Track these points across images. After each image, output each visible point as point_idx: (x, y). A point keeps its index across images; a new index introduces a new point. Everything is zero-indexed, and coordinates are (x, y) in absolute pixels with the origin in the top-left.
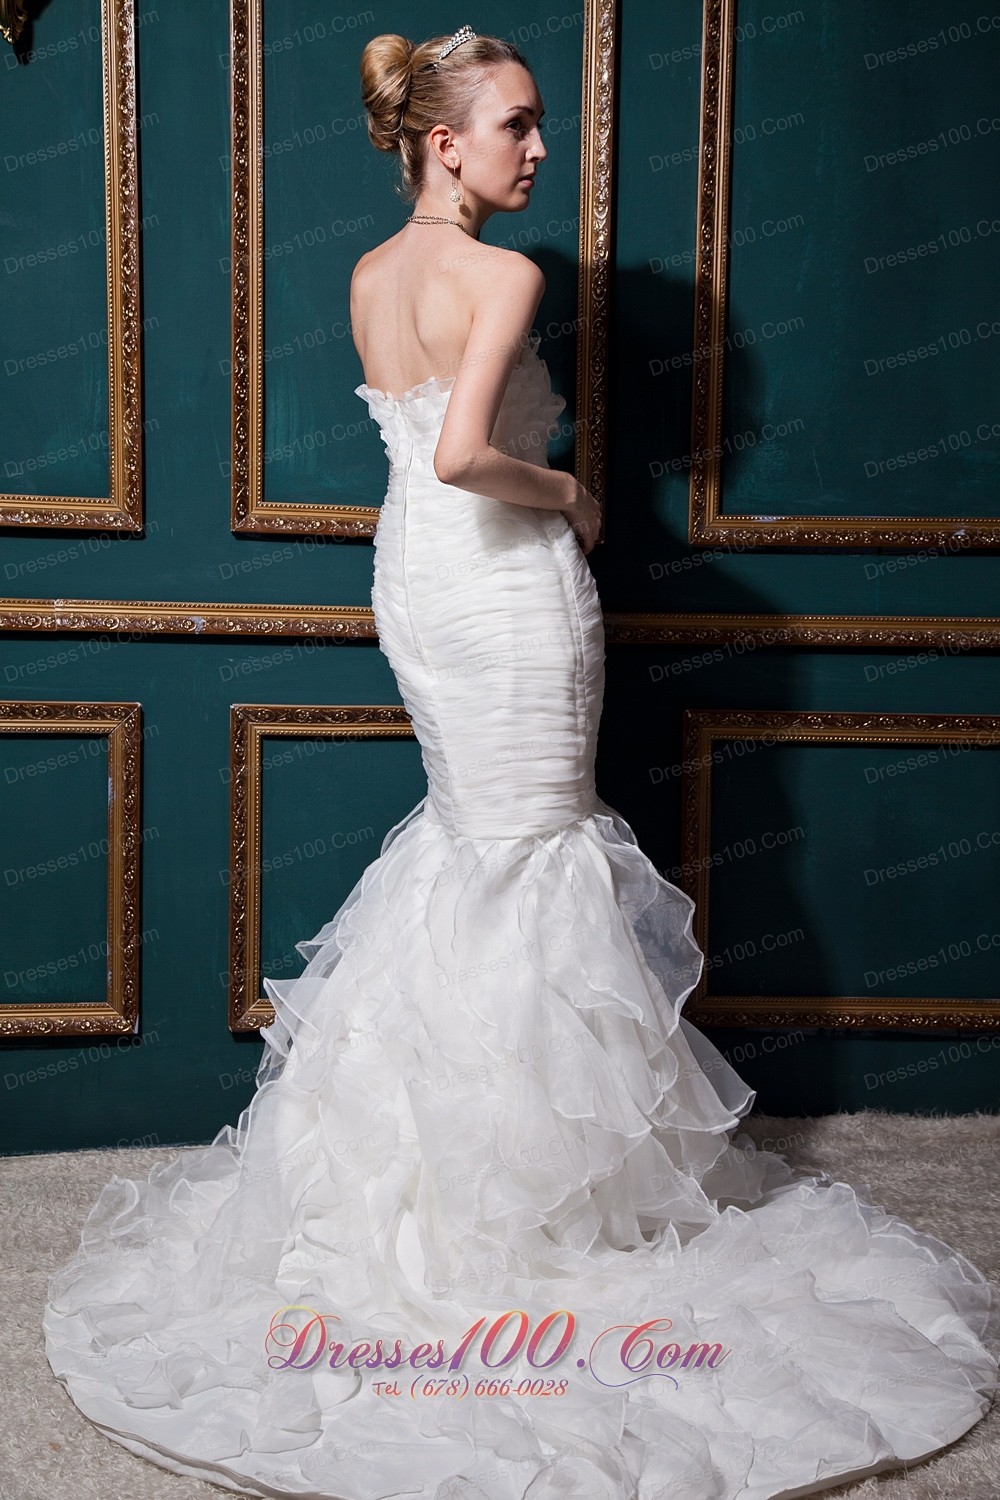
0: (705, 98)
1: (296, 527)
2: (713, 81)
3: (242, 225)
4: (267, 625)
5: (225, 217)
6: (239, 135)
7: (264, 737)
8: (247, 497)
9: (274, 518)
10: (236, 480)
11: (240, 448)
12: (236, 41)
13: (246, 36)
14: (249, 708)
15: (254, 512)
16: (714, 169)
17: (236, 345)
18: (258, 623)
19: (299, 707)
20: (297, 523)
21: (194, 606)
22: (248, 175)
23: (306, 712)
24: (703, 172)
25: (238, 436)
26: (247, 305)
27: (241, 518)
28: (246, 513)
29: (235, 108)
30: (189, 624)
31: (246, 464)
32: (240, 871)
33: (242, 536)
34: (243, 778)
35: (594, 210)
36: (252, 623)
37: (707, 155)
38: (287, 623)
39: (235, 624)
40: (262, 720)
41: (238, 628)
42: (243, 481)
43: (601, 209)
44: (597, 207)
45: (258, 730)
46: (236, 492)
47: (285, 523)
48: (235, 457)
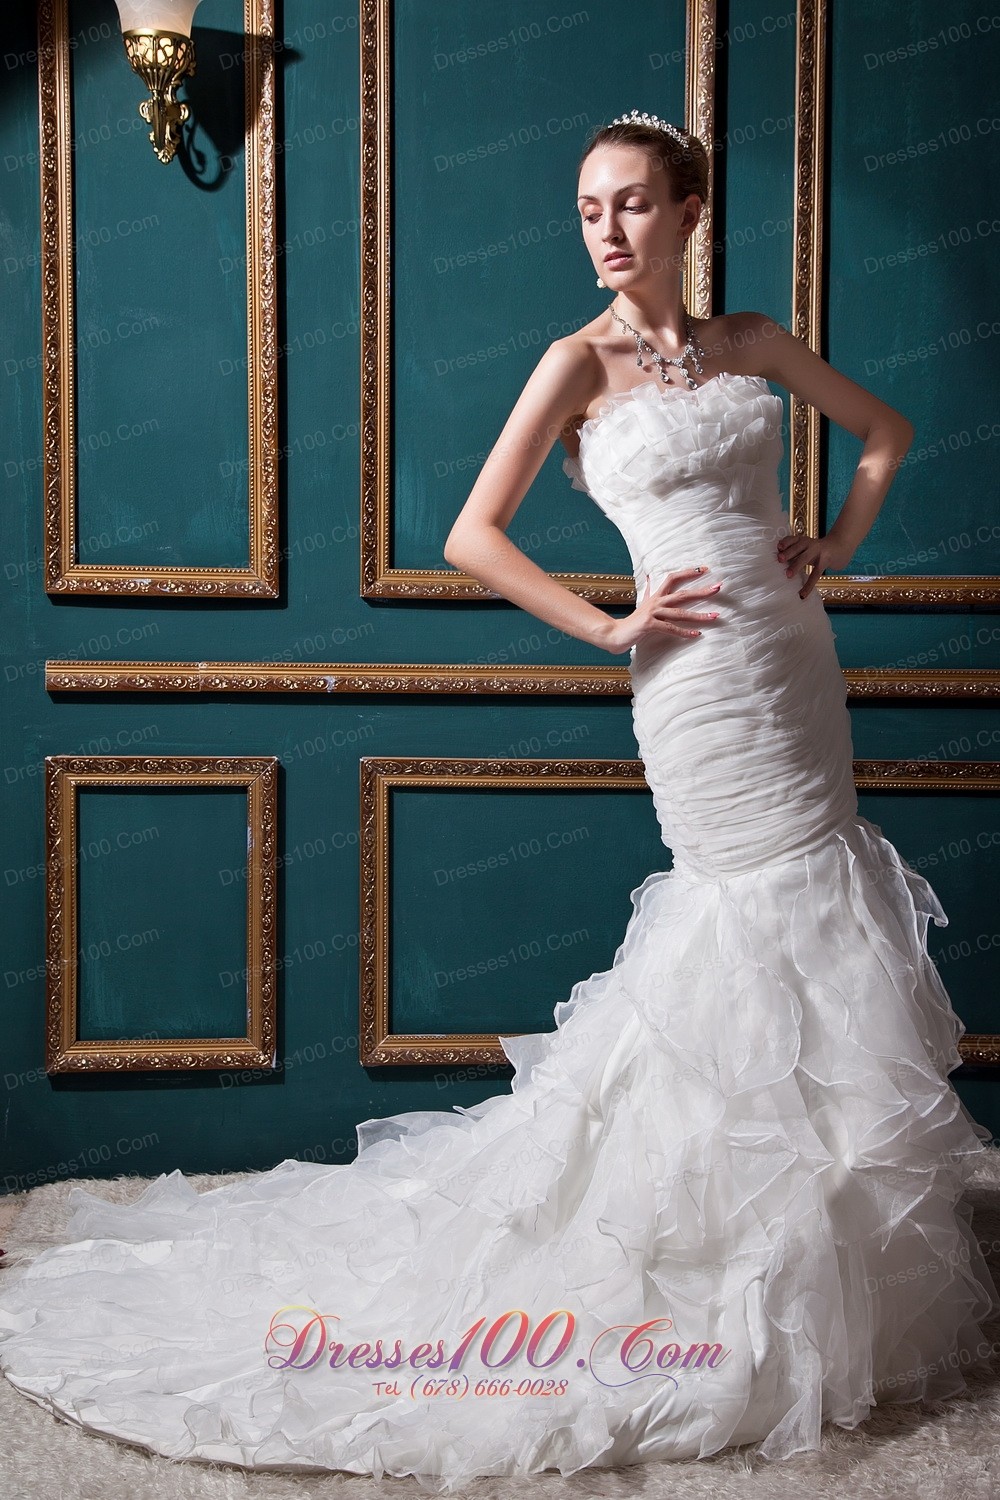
0: (799, 193)
1: (419, 592)
2: (806, 177)
3: (371, 316)
4: (393, 683)
5: (355, 311)
6: (368, 237)
7: (392, 789)
8: (375, 565)
9: (400, 584)
10: (365, 549)
11: (368, 520)
12: (367, 154)
13: (375, 149)
14: (377, 760)
15: (382, 579)
16: (808, 257)
18: (385, 681)
19: (424, 760)
20: (422, 588)
21: (327, 667)
23: (430, 764)
24: (798, 260)
25: (367, 509)
27: (369, 584)
28: (375, 580)
29: (365, 214)
30: (322, 683)
31: (374, 535)
32: (370, 914)
33: (373, 602)
34: (373, 825)
35: (697, 295)
36: (380, 681)
37: (801, 244)
38: (412, 681)
39: (364, 683)
40: (389, 772)
41: (367, 685)
42: (371, 550)
43: (702, 295)
44: (699, 293)
45: (386, 781)
46: (365, 560)
47: (411, 588)
48: (363, 529)
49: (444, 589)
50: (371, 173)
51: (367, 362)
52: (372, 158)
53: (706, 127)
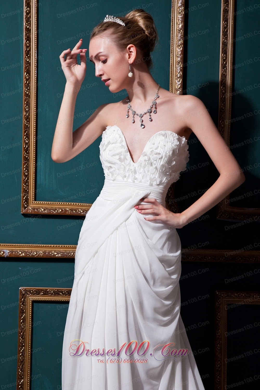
0: (222, 34)
1: (49, 212)
2: (226, 27)
3: (28, 86)
4: (35, 253)
5: (20, 83)
6: (27, 49)
7: (34, 302)
8: (28, 199)
9: (39, 208)
10: (23, 192)
11: (25, 178)
12: (26, 11)
13: (30, 9)
14: (27, 289)
15: (31, 205)
16: (226, 63)
17: (24, 136)
18: (32, 252)
19: (49, 289)
20: (50, 210)
21: (5, 245)
22: (31, 66)
23: (51, 290)
24: (222, 65)
25: (25, 173)
26: (30, 119)
27: (25, 208)
28: (28, 206)
29: (25, 39)
30: (2, 253)
31: (28, 186)
32: (22, 360)
33: (26, 215)
34: (24, 319)
35: (176, 80)
36: (29, 252)
37: (223, 58)
38: (45, 252)
39: (22, 253)
40: (33, 294)
41: (23, 254)
42: (26, 192)
43: (178, 80)
44: (177, 79)
45: (32, 298)
46: (24, 197)
47: (44, 210)
48: (23, 182)
49: (62, 210)
50: (28, 20)
51: (26, 106)
52: (28, 13)
53: (182, 3)
